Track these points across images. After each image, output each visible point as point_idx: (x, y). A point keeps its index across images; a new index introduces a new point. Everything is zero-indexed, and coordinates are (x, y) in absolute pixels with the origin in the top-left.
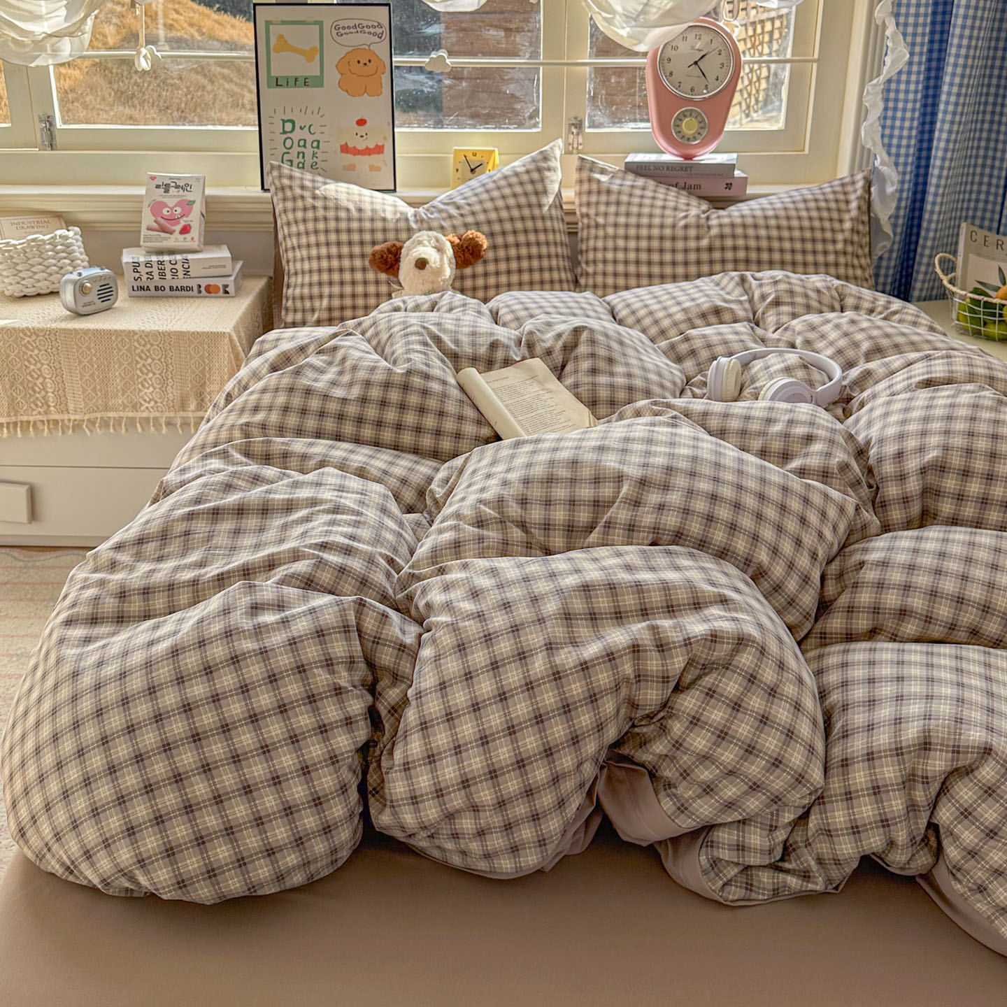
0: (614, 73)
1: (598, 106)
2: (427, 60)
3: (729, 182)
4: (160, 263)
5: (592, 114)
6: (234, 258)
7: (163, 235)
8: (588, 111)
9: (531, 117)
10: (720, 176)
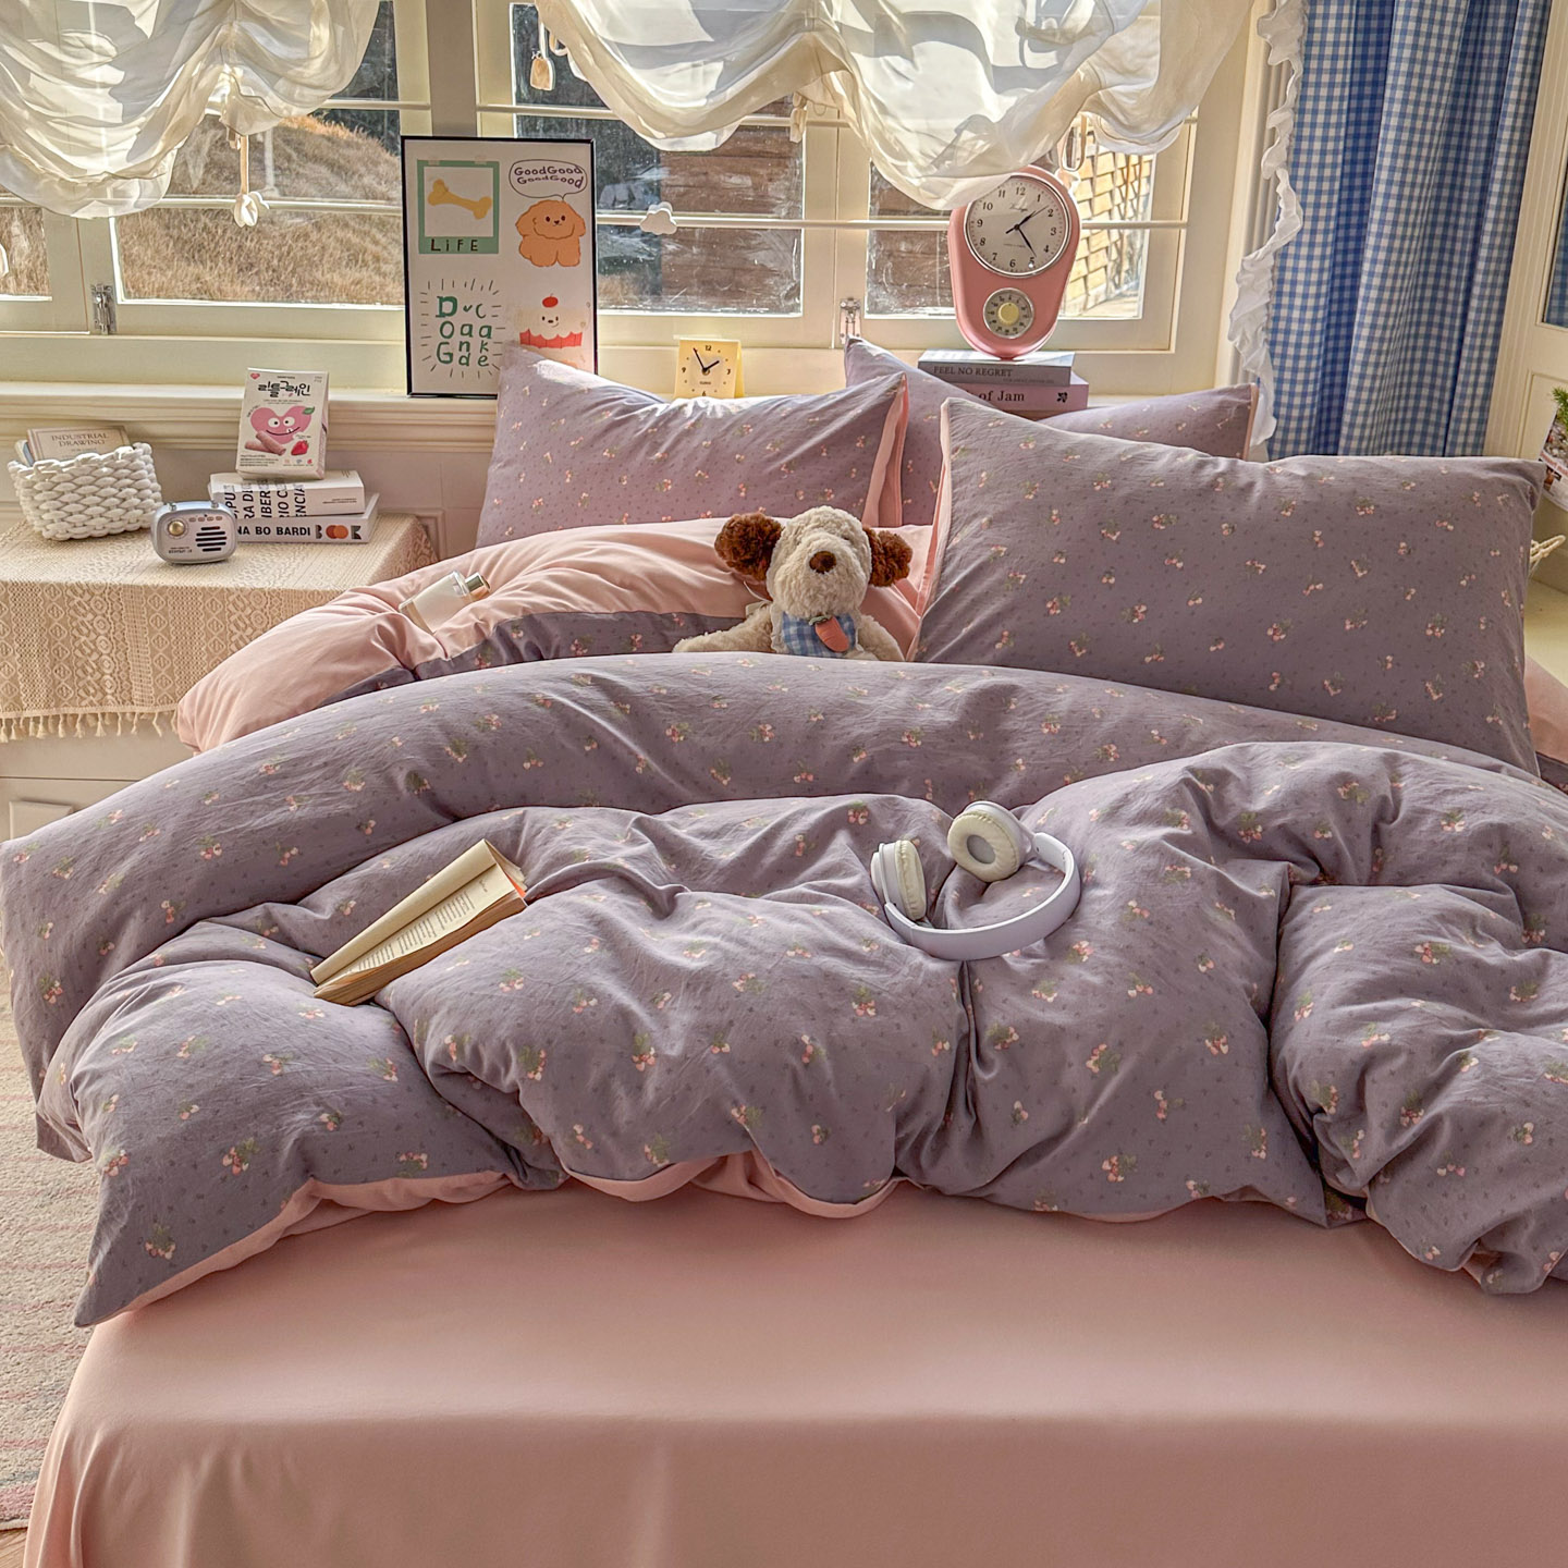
0: (906, 239)
1: (881, 283)
2: (644, 217)
3: (1062, 391)
4: (265, 494)
5: (874, 294)
6: (369, 490)
7: (269, 455)
8: (867, 290)
9: (788, 297)
10: (1050, 382)
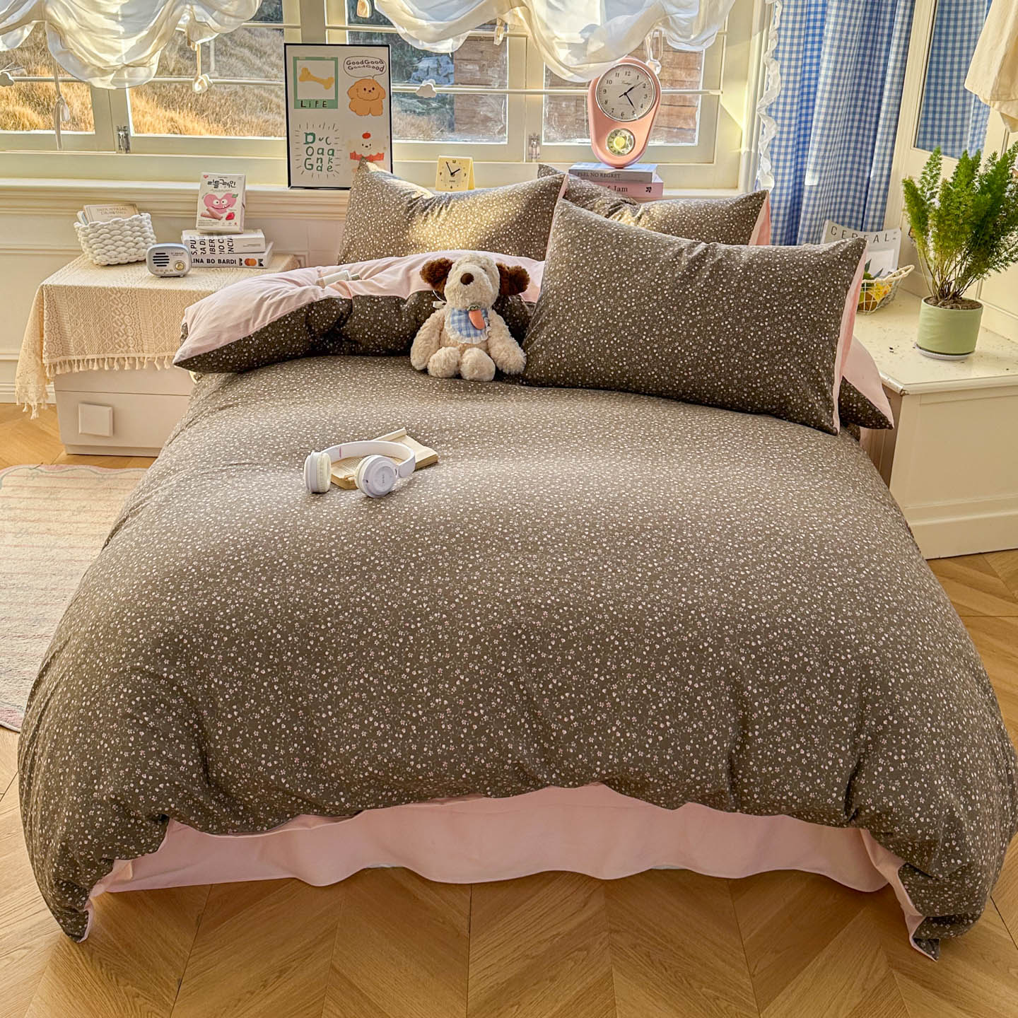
0: (564, 100)
1: (552, 125)
2: (418, 88)
3: (648, 186)
4: (212, 241)
5: (548, 131)
8: (544, 129)
9: (499, 133)
10: (641, 181)
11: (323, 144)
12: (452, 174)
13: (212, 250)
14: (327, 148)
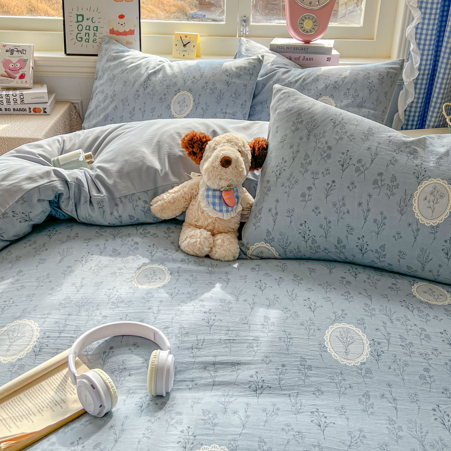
1: (258, 10)
3: (329, 56)
4: (7, 95)
5: (255, 14)
7: (10, 79)
8: (252, 13)
10: (324, 54)
11: (89, 23)
12: (184, 45)
13: (8, 102)
14: (92, 25)
